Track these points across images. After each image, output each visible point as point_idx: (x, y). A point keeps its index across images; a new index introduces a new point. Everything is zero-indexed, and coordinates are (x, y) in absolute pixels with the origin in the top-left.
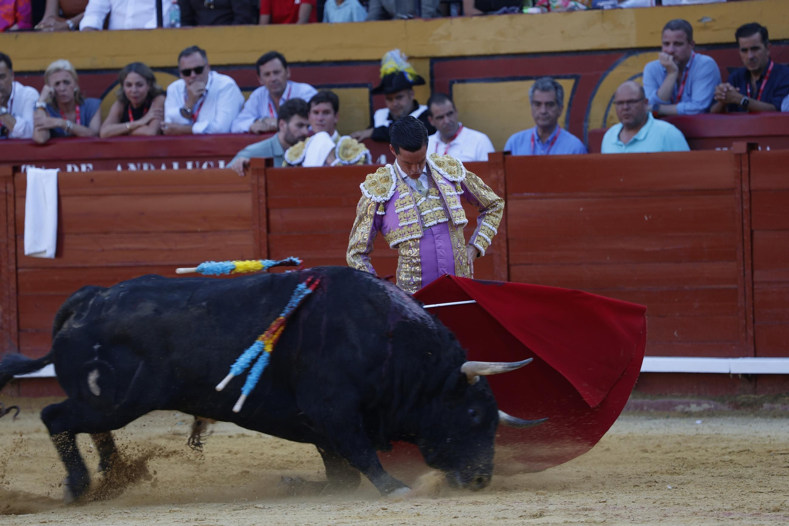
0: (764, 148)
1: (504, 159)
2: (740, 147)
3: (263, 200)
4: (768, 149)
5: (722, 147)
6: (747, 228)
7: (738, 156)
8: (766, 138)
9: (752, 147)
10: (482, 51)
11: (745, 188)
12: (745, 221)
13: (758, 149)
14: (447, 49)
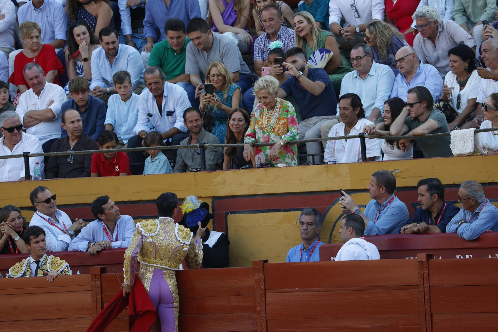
0: (438, 258)
1: (263, 265)
2: (422, 257)
3: (99, 296)
4: (440, 258)
5: (409, 257)
6: (428, 312)
7: (421, 262)
8: (439, 250)
9: (430, 257)
10: (247, 193)
11: (427, 285)
12: (426, 307)
13: (434, 258)
14: (223, 192)
